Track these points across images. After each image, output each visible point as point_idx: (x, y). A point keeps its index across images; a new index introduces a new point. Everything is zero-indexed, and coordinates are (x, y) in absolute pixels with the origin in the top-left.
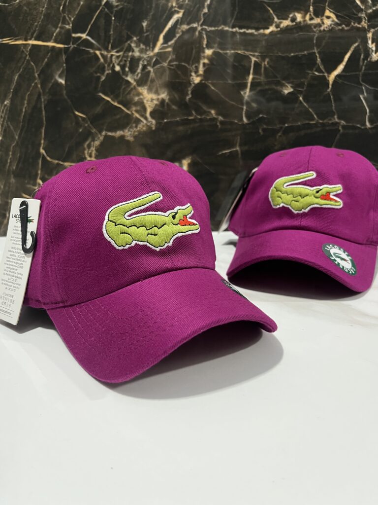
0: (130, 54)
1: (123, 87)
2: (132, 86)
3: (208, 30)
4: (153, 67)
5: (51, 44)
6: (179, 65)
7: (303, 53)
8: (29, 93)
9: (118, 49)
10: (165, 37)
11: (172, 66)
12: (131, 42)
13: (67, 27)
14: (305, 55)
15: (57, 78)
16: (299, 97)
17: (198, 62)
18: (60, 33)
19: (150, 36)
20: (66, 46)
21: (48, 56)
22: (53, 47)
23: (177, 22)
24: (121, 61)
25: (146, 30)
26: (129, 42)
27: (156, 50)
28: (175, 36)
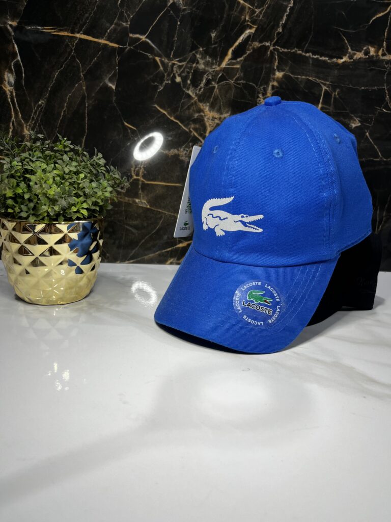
0: (194, 65)
1: (182, 101)
2: (193, 101)
3: (281, 51)
4: (218, 83)
5: (102, 41)
6: (246, 83)
7: (373, 88)
8: (70, 95)
9: (181, 58)
10: (234, 52)
11: (239, 84)
12: (196, 52)
13: (124, 24)
14: (375, 90)
15: (107, 81)
16: (366, 133)
17: (267, 84)
18: (115, 30)
19: (218, 49)
20: (120, 46)
21: (98, 55)
22: (106, 45)
23: (249, 37)
24: (183, 72)
25: (214, 41)
26: (194, 52)
27: (224, 65)
28: (245, 53)
